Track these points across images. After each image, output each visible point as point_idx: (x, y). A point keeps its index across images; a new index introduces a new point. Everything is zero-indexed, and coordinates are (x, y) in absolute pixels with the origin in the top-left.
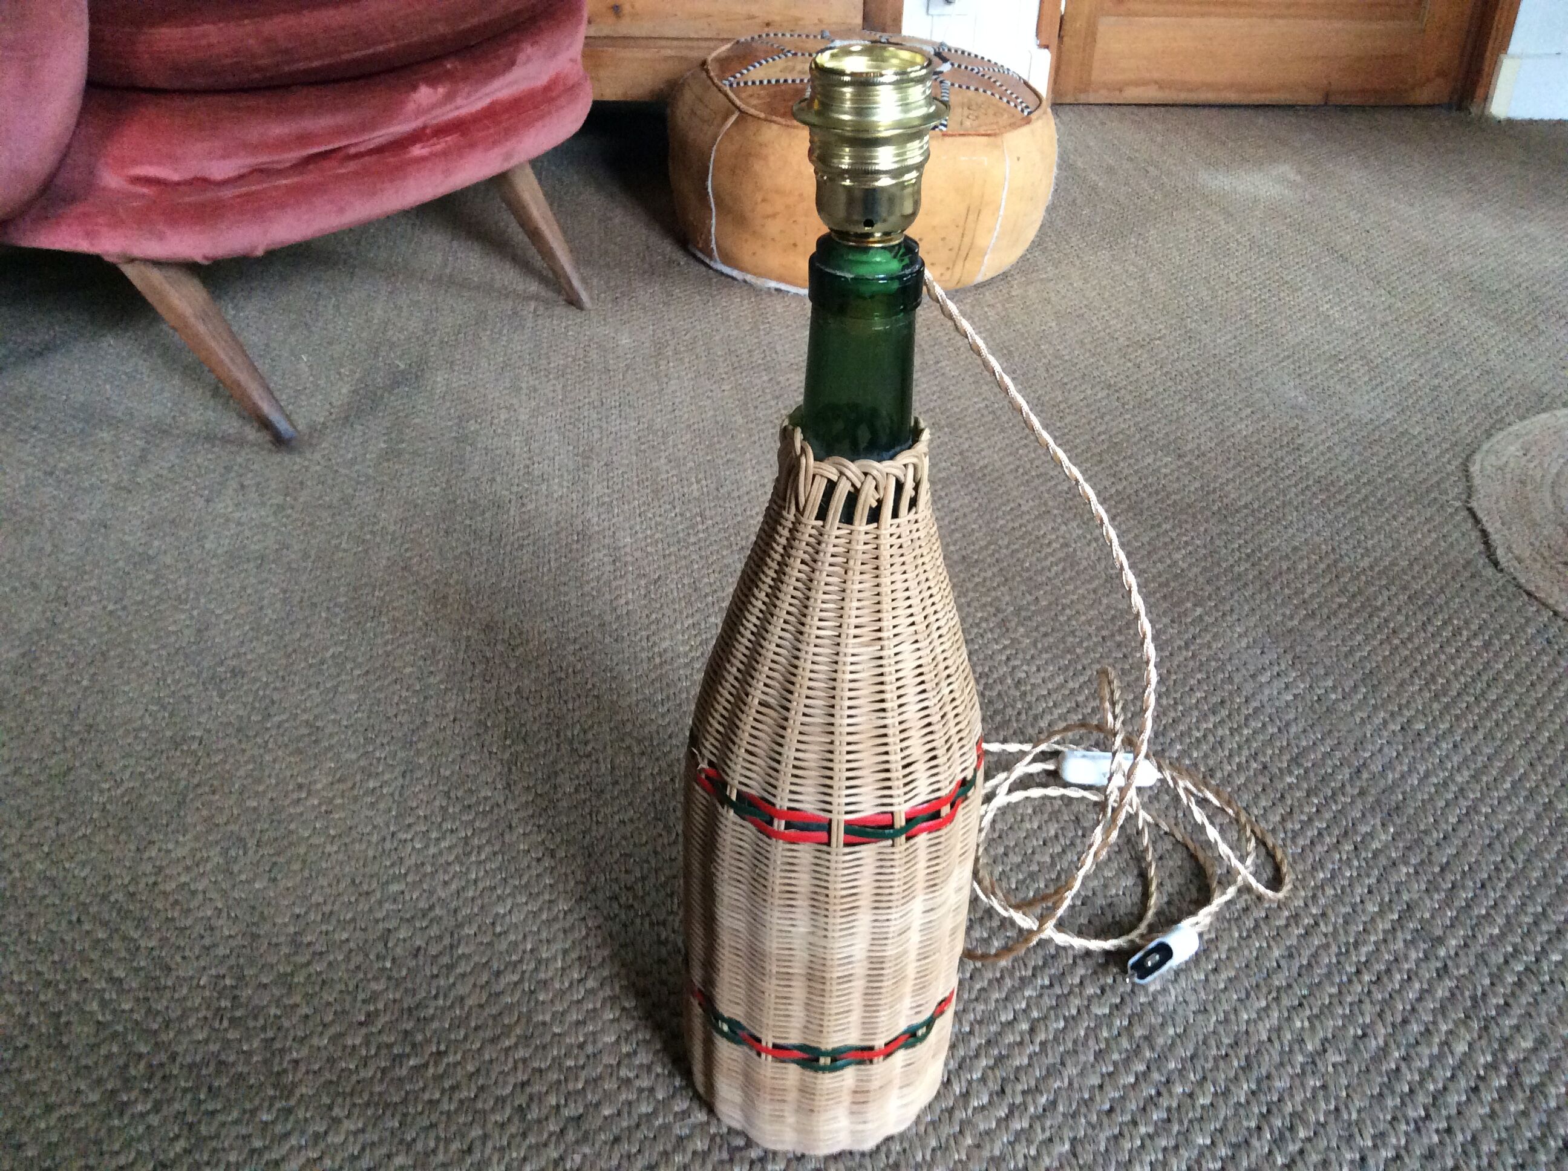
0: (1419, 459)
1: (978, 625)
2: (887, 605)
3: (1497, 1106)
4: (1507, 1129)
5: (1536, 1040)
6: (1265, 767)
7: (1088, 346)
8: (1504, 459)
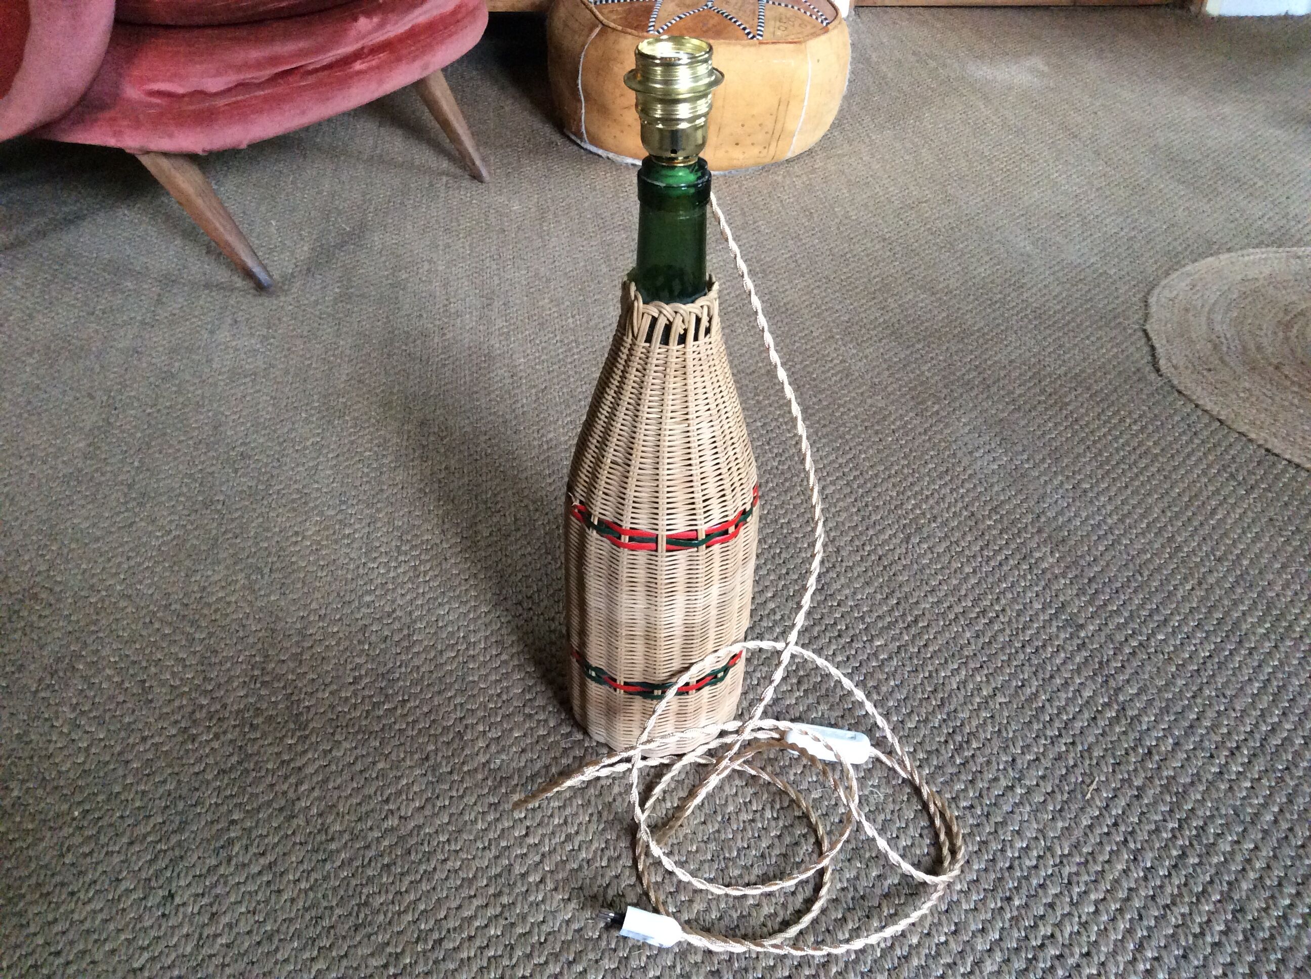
0: (1110, 294)
1: (776, 420)
2: (691, 398)
3: (1107, 729)
4: (1112, 742)
5: (1139, 689)
6: (973, 514)
7: (871, 208)
8: (1175, 293)
